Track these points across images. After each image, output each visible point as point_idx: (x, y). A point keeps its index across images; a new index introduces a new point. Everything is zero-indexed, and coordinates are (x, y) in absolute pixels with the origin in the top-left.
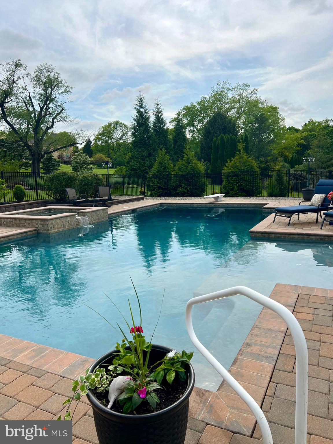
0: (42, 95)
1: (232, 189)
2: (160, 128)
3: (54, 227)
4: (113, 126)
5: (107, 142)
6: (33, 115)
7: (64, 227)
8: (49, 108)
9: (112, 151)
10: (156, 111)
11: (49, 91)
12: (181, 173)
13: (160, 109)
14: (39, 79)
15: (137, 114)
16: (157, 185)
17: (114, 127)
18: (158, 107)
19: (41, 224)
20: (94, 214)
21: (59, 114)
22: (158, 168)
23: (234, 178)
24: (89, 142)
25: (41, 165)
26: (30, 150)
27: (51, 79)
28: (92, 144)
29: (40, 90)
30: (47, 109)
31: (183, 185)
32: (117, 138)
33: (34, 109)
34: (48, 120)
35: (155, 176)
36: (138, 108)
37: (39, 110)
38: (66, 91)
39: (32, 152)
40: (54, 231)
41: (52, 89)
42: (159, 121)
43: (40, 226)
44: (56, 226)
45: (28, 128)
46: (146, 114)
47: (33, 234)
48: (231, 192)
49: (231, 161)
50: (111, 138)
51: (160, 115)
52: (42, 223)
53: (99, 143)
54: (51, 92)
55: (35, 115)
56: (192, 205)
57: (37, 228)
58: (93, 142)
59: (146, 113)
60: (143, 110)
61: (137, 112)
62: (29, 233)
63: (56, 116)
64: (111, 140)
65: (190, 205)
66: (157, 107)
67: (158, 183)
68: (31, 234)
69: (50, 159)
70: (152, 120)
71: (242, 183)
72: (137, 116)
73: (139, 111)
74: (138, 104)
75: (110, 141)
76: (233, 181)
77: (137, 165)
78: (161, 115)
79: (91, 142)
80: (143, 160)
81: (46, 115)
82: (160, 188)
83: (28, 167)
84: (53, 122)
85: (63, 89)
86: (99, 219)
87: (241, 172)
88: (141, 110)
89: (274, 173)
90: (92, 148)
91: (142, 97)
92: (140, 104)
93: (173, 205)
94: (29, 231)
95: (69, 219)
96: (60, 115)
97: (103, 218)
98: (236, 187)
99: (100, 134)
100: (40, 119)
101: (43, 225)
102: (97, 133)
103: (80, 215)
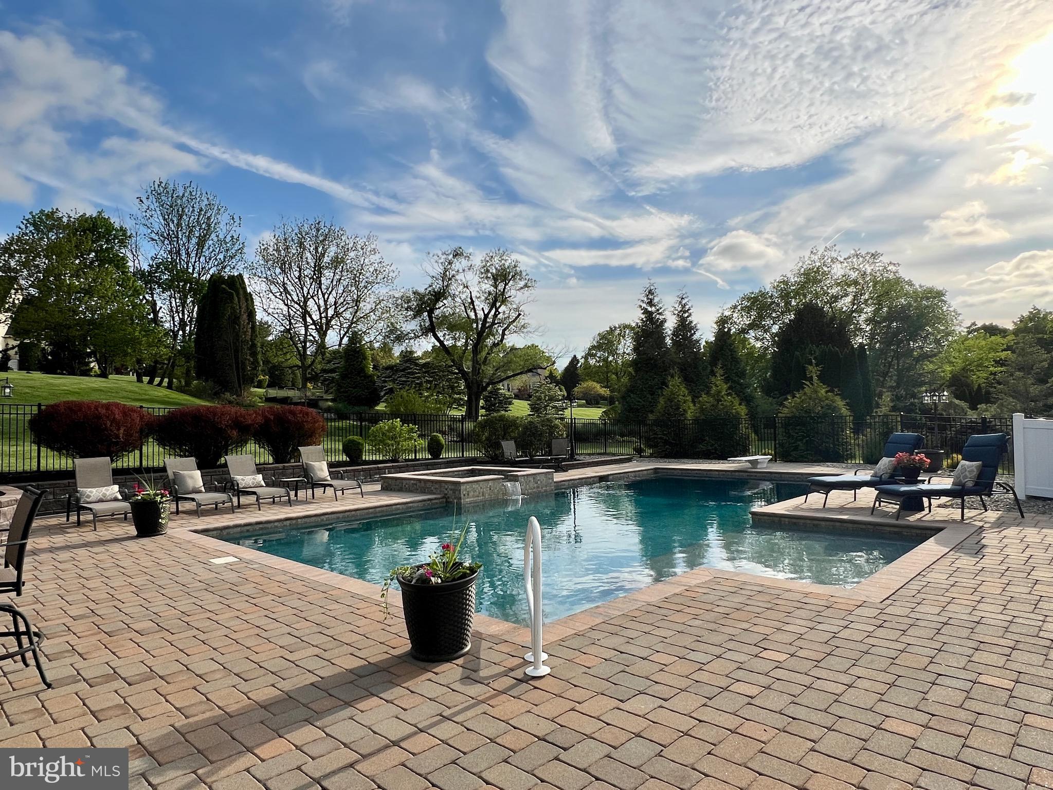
0: (490, 293)
1: (796, 448)
2: (685, 338)
3: (468, 495)
4: (618, 331)
5: (605, 360)
6: (474, 326)
7: (483, 495)
8: (499, 313)
9: (614, 376)
10: (679, 309)
11: (501, 286)
12: (703, 417)
13: (687, 307)
14: (488, 271)
15: (643, 316)
16: (661, 438)
17: (620, 335)
18: (684, 302)
19: (451, 490)
20: (531, 479)
21: (514, 321)
22: (665, 407)
23: (798, 428)
24: (575, 360)
25: (482, 403)
26: (466, 380)
27: (505, 270)
28: (579, 365)
29: (488, 286)
30: (495, 316)
31: (707, 438)
32: (624, 353)
33: (476, 315)
34: (497, 331)
35: (657, 423)
36: (644, 305)
37: (483, 317)
38: (526, 286)
39: (469, 383)
40: (468, 500)
41: (506, 285)
42: (685, 327)
43: (451, 492)
44: (471, 494)
45: (466, 344)
46: (658, 317)
47: (441, 503)
48: (793, 453)
49: (794, 397)
50: (613, 352)
51: (686, 315)
52: (453, 487)
53: (592, 362)
54: (504, 289)
55: (477, 326)
56: (709, 473)
57: (446, 494)
58: (582, 361)
59: (660, 314)
60: (653, 309)
61: (643, 313)
62: (434, 501)
63: (509, 326)
64: (613, 356)
65: (705, 473)
66: (680, 303)
67: (664, 435)
68: (437, 503)
69: (495, 392)
70: (671, 324)
71: (813, 437)
72: (642, 320)
73: (646, 311)
74: (645, 299)
75: (611, 358)
76: (797, 433)
77: (639, 402)
78: (688, 317)
79: (578, 361)
80: (652, 395)
81: (493, 323)
82: (666, 442)
83: (462, 405)
84: (503, 334)
85: (522, 283)
86: (538, 487)
87: (812, 418)
88: (650, 309)
89: (877, 420)
90: (579, 371)
91: (652, 288)
92: (648, 299)
93: (676, 472)
94: (436, 499)
95: (490, 483)
96: (514, 324)
97: (546, 486)
98: (801, 445)
99: (593, 347)
100: (485, 330)
101: (454, 491)
102: (588, 345)
103: (510, 481)
